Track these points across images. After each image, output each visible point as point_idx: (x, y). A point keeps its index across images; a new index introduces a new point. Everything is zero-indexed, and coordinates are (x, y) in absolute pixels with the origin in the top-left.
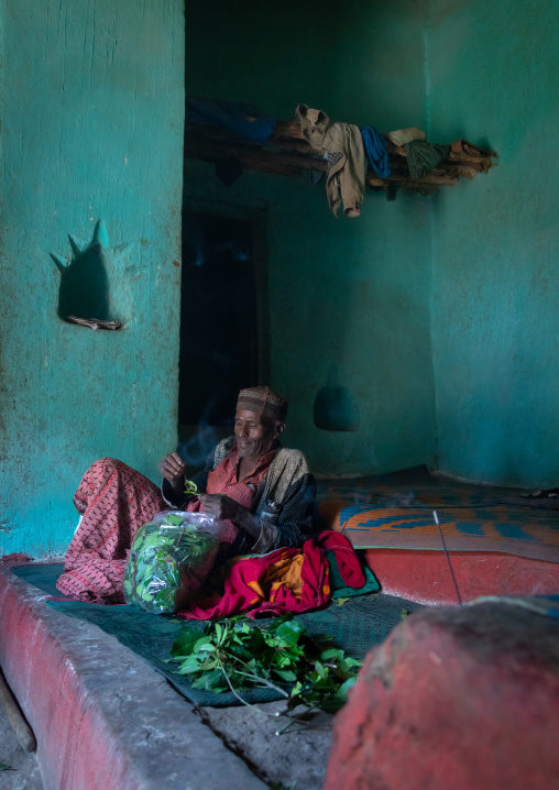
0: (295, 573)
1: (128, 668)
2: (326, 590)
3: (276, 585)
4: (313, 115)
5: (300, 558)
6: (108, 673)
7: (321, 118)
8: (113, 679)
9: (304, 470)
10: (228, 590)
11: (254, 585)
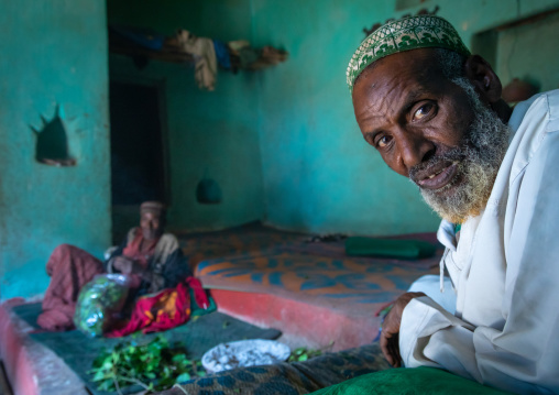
0: (171, 305)
1: (65, 381)
2: (188, 312)
3: (160, 312)
4: (185, 35)
5: (175, 294)
6: (55, 385)
7: (190, 37)
8: (56, 388)
9: (176, 246)
10: (133, 317)
11: (148, 314)
